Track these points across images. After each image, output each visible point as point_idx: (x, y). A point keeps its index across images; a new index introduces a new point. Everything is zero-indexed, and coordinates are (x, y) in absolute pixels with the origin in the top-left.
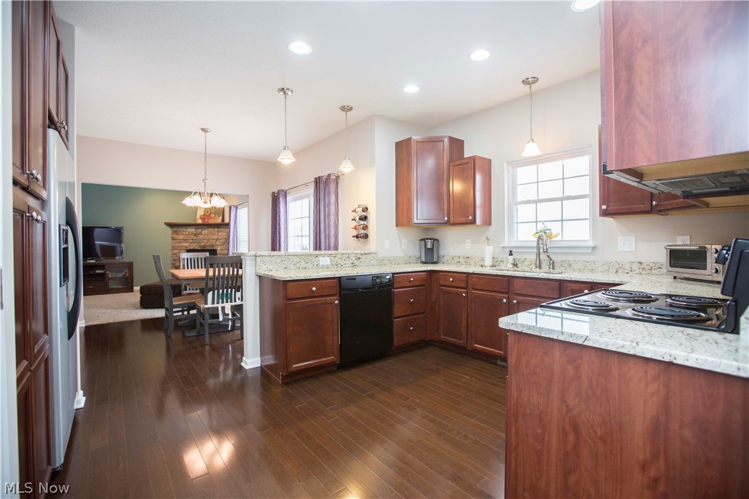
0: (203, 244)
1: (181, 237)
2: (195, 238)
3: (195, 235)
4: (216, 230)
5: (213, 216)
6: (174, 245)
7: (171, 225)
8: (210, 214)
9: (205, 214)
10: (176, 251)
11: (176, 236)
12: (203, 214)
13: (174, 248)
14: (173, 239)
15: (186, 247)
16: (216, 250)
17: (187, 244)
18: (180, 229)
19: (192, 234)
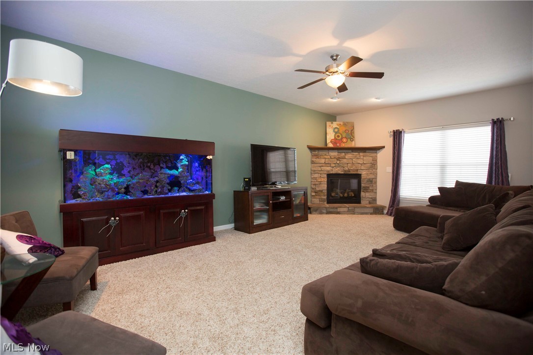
0: (346, 169)
1: (323, 161)
2: (338, 162)
3: (338, 159)
4: (361, 154)
5: (345, 140)
6: (314, 169)
7: (311, 149)
8: (342, 138)
9: (335, 139)
10: (316, 175)
11: (317, 160)
12: (333, 138)
13: (313, 172)
14: (313, 162)
15: (328, 171)
16: (360, 175)
17: (329, 168)
18: (321, 153)
19: (335, 158)
